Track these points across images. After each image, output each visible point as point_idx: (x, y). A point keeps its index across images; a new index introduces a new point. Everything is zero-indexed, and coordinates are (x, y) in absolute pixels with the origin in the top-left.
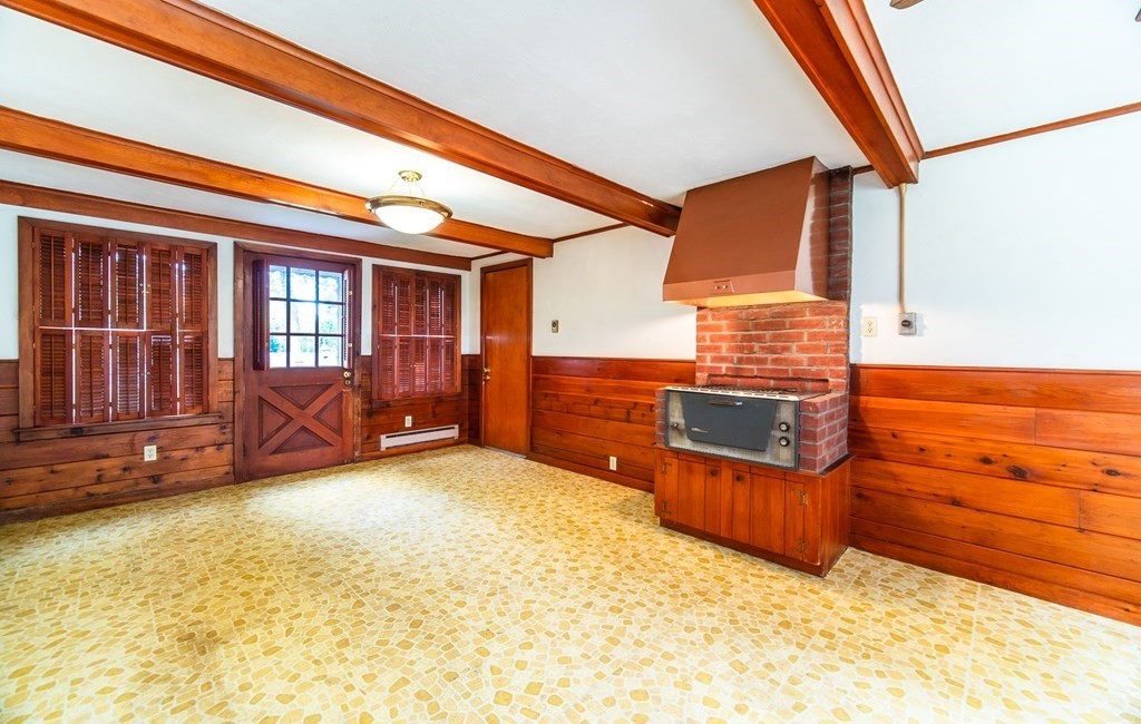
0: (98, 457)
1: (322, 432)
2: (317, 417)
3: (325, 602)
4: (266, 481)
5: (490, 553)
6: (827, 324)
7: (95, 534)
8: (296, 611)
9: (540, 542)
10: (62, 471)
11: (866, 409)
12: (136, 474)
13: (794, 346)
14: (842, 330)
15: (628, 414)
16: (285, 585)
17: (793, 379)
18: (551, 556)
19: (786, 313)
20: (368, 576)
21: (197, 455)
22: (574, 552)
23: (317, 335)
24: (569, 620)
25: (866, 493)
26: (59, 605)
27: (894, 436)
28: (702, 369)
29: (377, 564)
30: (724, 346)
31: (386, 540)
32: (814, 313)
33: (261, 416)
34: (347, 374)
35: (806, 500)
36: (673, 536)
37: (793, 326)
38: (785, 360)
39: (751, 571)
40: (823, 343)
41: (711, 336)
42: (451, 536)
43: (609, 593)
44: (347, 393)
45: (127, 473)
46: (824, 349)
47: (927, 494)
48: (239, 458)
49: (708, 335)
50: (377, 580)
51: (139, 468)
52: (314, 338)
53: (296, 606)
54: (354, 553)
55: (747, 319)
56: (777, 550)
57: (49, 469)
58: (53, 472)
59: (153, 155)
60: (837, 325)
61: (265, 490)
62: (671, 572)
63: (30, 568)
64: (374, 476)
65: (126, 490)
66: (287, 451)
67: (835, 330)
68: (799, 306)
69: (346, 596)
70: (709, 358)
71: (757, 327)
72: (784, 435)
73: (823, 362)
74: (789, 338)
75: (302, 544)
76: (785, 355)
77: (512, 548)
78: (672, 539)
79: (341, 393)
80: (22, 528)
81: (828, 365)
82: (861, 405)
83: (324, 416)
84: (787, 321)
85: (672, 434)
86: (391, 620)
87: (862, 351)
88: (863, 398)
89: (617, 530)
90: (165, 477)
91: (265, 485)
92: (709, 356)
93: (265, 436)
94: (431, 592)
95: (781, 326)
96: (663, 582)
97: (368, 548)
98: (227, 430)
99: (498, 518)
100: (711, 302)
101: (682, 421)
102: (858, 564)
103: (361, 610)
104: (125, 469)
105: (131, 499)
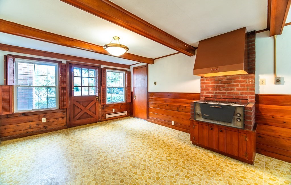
0: (30, 121)
1: (91, 113)
2: (89, 109)
3: (92, 171)
4: (76, 127)
5: (142, 153)
6: (248, 81)
7: (28, 144)
8: (84, 175)
9: (156, 149)
10: (19, 126)
11: (262, 109)
12: (40, 126)
13: (235, 89)
14: (253, 83)
15: (178, 109)
16: (80, 164)
17: (235, 99)
18: (161, 155)
19: (232, 78)
20: (105, 161)
21: (57, 120)
22: (168, 153)
23: (89, 87)
24: (172, 181)
25: (262, 136)
26: (13, 170)
27: (273, 117)
28: (202, 96)
29: (108, 157)
30: (210, 89)
31: (110, 148)
32: (242, 78)
33: (74, 110)
34: (97, 98)
35: (247, 139)
36: (197, 148)
37: (235, 82)
38: (232, 93)
39: (227, 162)
40: (246, 87)
41: (206, 86)
42: (129, 147)
43: (183, 170)
44: (97, 103)
45: (38, 126)
46: (247, 89)
47: (287, 137)
48: (68, 121)
49: (205, 85)
50: (108, 163)
51: (41, 124)
52: (88, 87)
53: (84, 173)
54: (101, 152)
55: (218, 80)
56: (236, 155)
57: (16, 125)
58: (17, 126)
59: (42, 33)
60: (251, 81)
61: (75, 130)
62: (201, 162)
63: (8, 156)
64: (105, 126)
65: (37, 131)
66: (81, 119)
67: (251, 83)
68: (237, 76)
69: (99, 169)
70: (205, 93)
71: (222, 83)
72: (239, 117)
73: (246, 93)
74: (233, 86)
75: (86, 149)
76: (232, 91)
77: (148, 151)
78: (197, 149)
79: (96, 103)
80: (9, 142)
81: (248, 94)
82: (260, 107)
83: (91, 109)
84: (233, 81)
85: (197, 116)
86: (114, 179)
87: (259, 90)
88: (260, 105)
89: (179, 145)
90: (48, 127)
91: (75, 129)
92: (205, 92)
93: (75, 115)
94: (125, 168)
95: (231, 82)
96: (200, 166)
97: (104, 151)
98: (65, 113)
99: (142, 141)
100: (205, 75)
101: (200, 112)
102: (262, 160)
103: (104, 175)
104: (37, 125)
105: (39, 133)
